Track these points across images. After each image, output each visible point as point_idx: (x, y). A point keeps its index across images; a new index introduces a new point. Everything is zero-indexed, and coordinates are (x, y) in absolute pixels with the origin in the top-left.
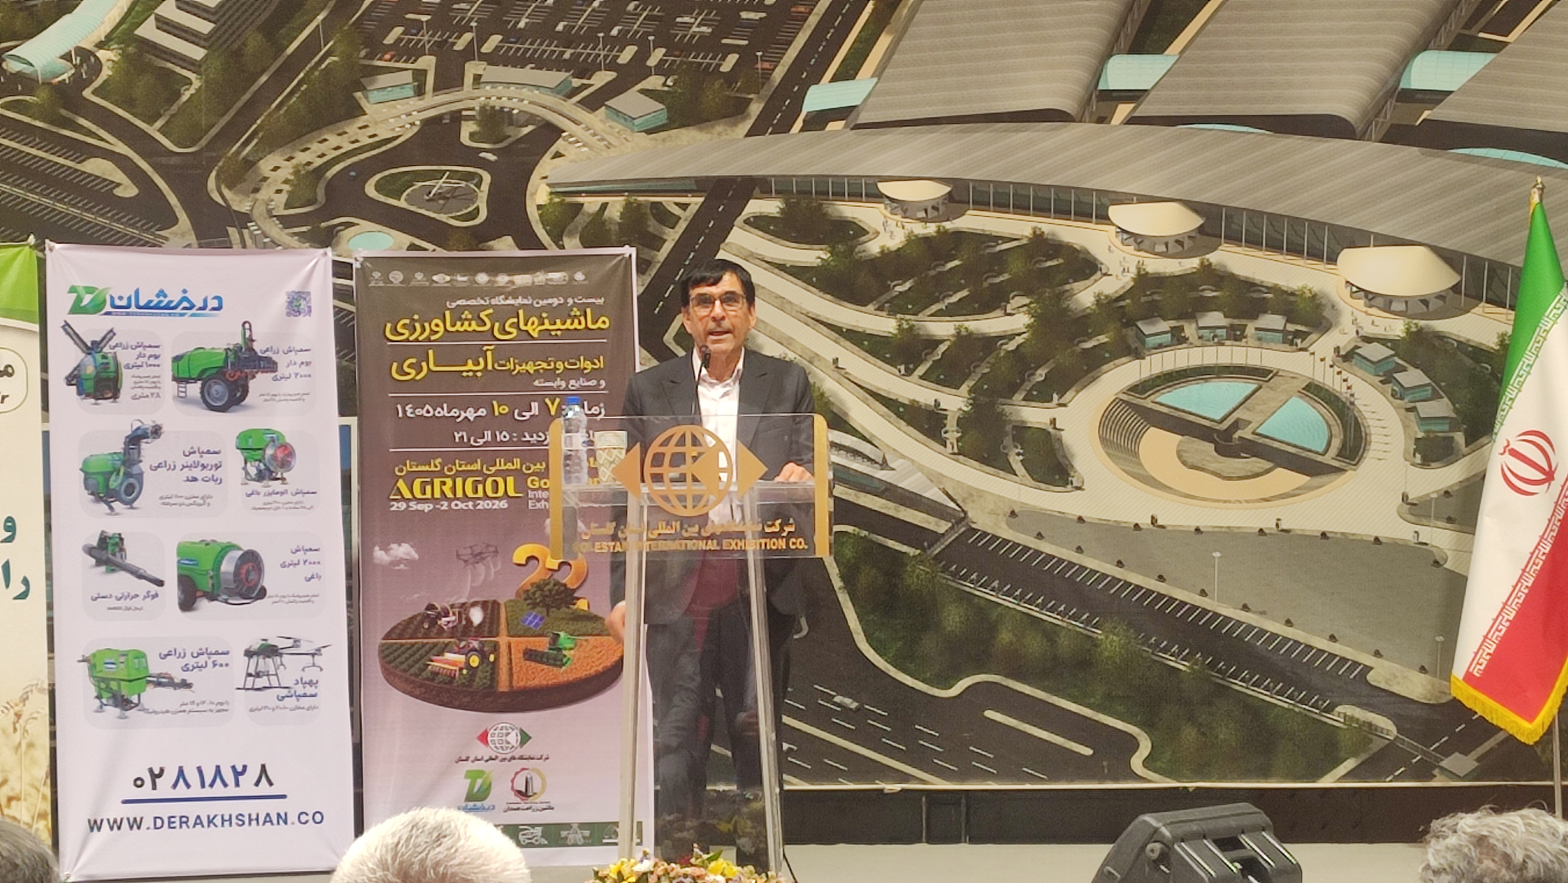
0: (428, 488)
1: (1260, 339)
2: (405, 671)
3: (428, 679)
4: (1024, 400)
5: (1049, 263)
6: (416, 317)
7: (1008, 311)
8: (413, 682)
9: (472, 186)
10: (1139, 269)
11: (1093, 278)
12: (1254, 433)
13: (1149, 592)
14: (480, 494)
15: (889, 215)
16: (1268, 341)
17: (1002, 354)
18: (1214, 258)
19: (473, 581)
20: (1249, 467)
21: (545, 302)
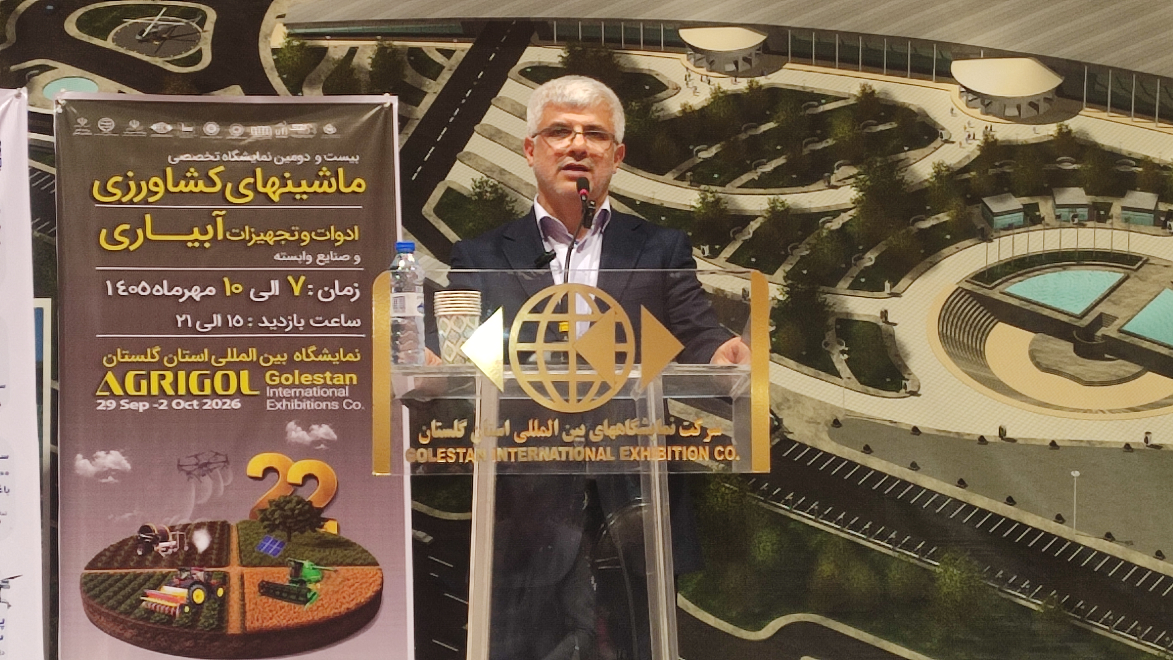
0: (144, 383)
1: (1127, 220)
2: (113, 608)
3: (141, 618)
4: (849, 288)
5: (881, 128)
6: (130, 174)
7: (833, 182)
8: (123, 622)
9: (194, 24)
10: (986, 135)
11: (933, 145)
12: (1120, 331)
13: (996, 517)
14: (208, 391)
15: (691, 67)
16: (1136, 223)
17: (825, 233)
18: (1074, 124)
19: (197, 497)
20: (1113, 371)
21: (288, 159)
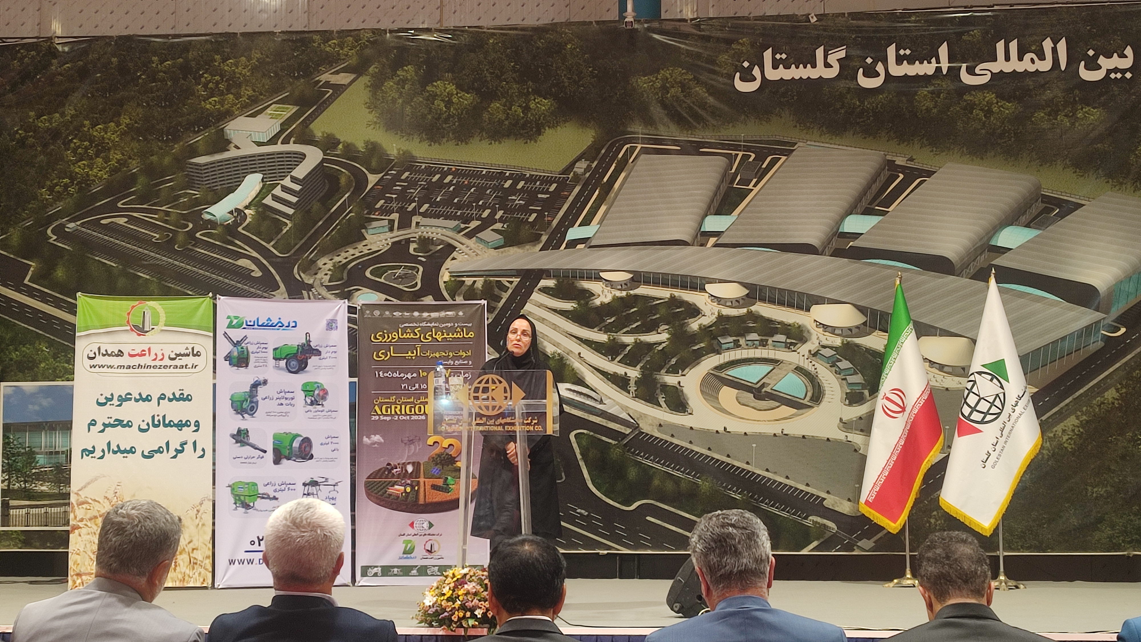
0: (389, 410)
1: (774, 346)
2: (376, 494)
3: (386, 497)
4: (666, 372)
5: (678, 310)
6: (385, 331)
7: (659, 331)
8: (380, 499)
9: (415, 273)
10: (719, 313)
11: (698, 317)
12: (772, 389)
13: (723, 462)
14: (413, 412)
15: (604, 287)
16: (778, 347)
17: (656, 351)
18: (753, 308)
19: (408, 452)
20: (769, 405)
21: (445, 325)
